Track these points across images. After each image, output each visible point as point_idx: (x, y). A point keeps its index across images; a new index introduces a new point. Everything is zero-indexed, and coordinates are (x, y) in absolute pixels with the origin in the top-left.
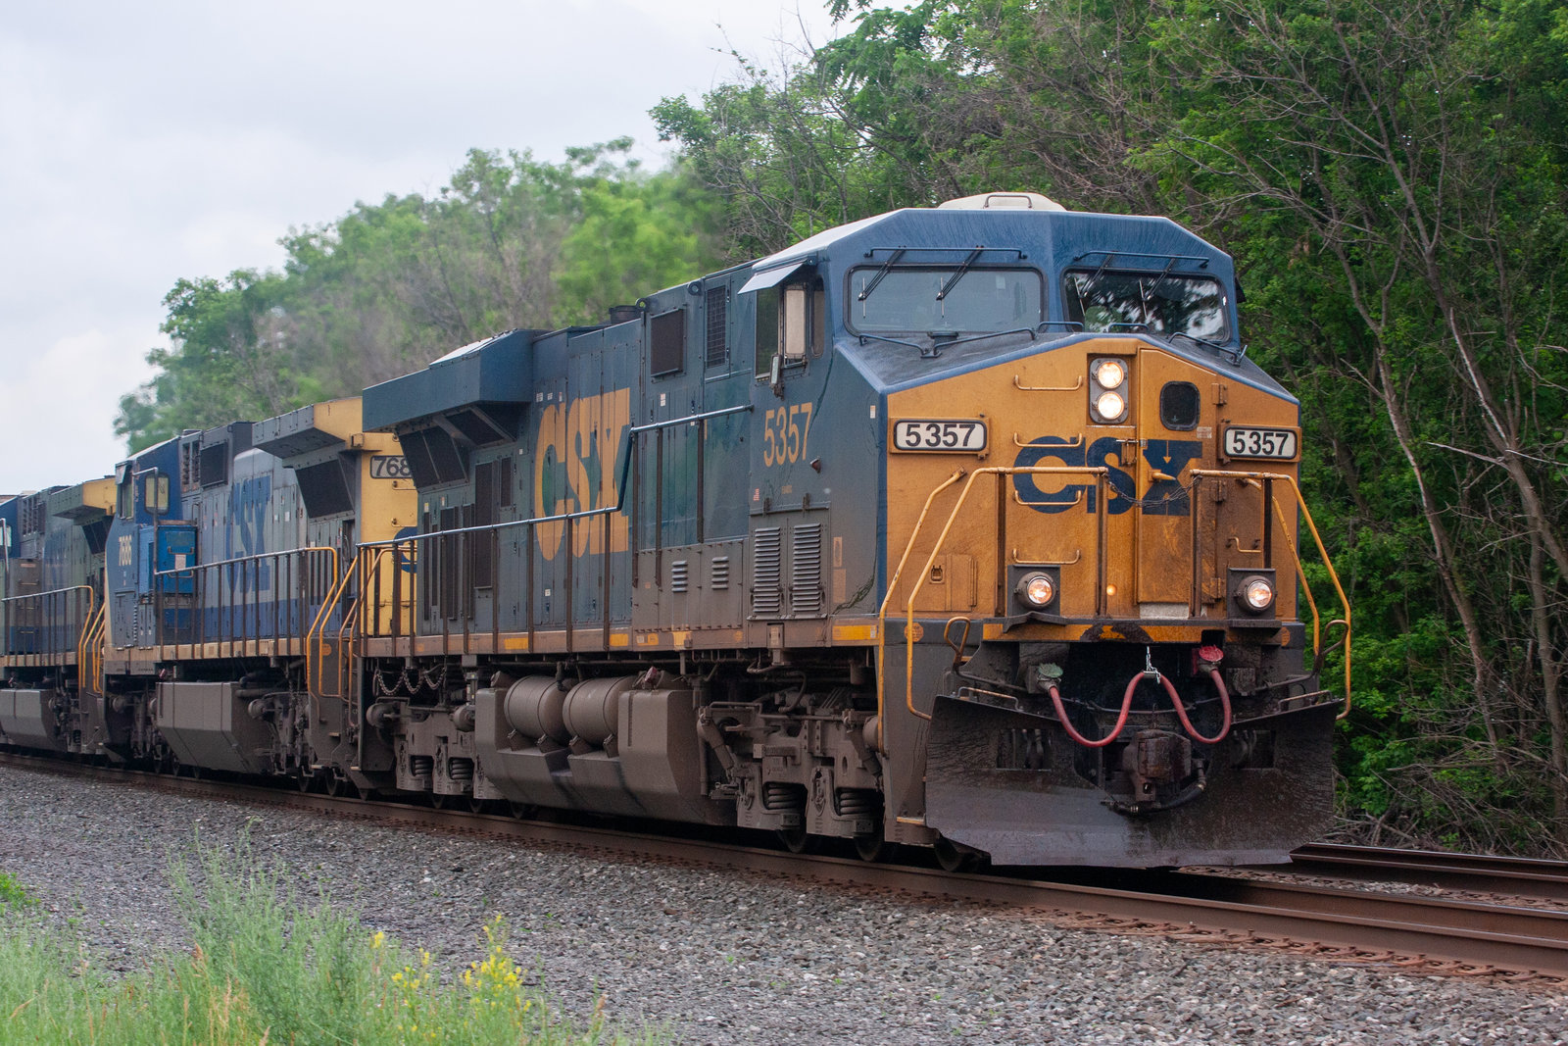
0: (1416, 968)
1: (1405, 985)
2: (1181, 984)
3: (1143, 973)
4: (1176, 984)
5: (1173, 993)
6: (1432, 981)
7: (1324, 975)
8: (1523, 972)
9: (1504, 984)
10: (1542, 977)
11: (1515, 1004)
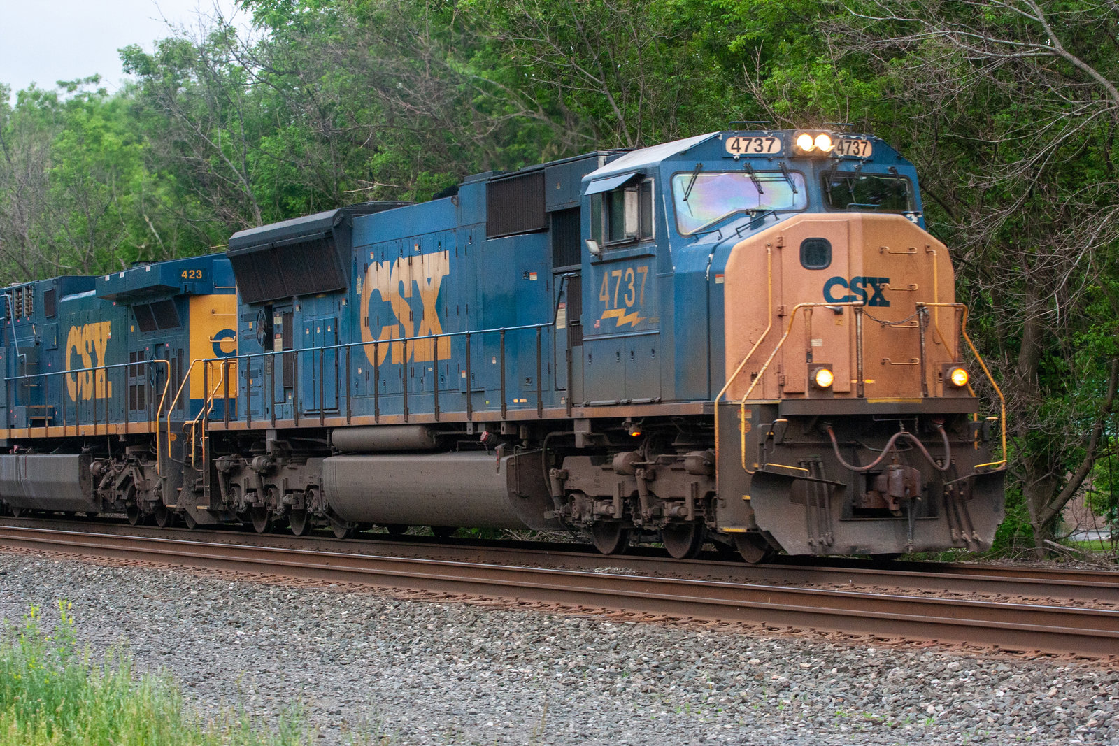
0: (619, 618)
1: (611, 628)
2: (474, 631)
3: (450, 625)
4: (470, 631)
5: (468, 637)
6: (627, 625)
7: (562, 623)
8: (684, 617)
9: (673, 626)
10: (696, 621)
11: (676, 637)
